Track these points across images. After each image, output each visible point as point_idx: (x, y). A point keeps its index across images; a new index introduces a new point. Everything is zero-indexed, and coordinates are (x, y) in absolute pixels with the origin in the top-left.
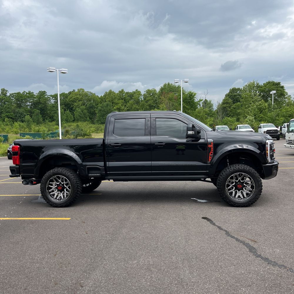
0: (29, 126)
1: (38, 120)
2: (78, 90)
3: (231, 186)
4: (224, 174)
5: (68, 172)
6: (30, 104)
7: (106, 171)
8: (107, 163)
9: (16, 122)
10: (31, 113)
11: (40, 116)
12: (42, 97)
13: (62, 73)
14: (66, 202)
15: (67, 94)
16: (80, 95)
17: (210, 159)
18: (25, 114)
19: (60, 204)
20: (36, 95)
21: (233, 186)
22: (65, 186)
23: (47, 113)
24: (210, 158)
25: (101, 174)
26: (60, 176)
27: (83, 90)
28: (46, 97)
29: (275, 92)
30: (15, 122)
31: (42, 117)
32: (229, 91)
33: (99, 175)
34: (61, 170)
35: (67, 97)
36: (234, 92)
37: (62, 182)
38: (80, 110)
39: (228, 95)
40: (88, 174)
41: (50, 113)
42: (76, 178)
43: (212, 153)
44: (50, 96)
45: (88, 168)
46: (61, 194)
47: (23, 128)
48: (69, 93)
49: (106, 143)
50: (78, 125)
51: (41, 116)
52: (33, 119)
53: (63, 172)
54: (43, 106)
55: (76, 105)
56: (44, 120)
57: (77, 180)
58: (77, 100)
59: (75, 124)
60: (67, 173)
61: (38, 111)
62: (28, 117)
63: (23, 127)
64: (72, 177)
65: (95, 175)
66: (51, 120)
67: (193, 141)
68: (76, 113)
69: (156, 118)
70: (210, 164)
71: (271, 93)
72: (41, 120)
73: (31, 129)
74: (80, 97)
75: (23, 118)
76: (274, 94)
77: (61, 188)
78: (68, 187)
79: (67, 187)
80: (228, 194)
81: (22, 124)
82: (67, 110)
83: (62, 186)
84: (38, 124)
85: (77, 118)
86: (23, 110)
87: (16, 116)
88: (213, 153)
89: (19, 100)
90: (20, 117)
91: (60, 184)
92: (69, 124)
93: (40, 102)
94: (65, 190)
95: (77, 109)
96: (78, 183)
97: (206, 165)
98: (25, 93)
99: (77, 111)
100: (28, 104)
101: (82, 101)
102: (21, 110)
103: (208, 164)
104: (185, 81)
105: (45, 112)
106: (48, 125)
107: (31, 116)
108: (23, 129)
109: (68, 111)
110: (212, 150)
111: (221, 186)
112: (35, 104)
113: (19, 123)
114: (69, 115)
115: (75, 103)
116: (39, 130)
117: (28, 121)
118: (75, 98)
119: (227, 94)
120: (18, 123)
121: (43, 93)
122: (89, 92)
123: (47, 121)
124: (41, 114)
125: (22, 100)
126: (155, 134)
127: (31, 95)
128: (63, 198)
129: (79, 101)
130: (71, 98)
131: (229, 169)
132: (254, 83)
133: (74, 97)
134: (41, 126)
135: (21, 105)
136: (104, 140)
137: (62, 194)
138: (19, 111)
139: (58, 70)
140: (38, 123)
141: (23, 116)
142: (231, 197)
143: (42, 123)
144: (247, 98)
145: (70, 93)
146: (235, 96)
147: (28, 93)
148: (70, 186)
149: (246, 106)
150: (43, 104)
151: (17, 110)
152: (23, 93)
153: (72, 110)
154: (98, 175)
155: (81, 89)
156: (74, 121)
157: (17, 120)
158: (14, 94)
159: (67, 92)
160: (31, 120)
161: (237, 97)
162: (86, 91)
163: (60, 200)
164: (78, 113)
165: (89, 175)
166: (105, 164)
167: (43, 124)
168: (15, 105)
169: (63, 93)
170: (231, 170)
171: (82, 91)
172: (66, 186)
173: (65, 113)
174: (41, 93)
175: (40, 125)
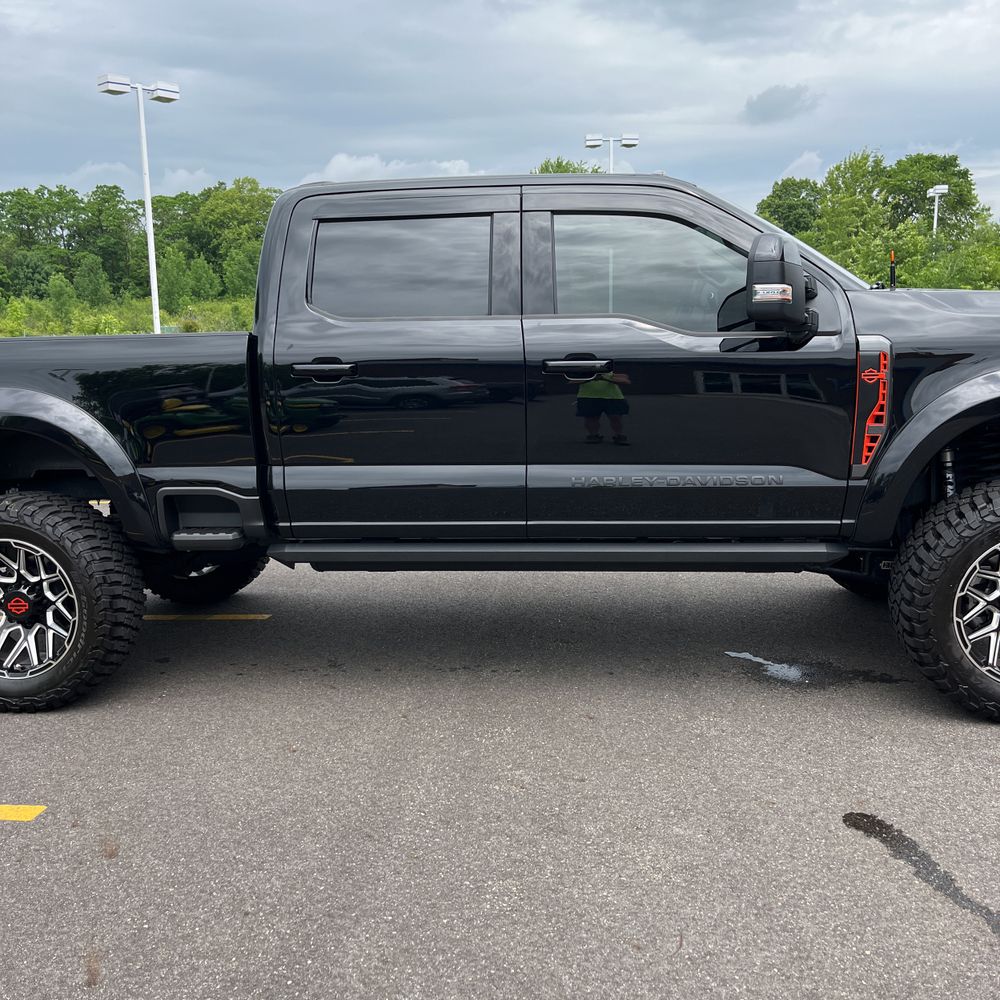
0: (61, 313)
1: (96, 291)
2: (237, 182)
3: (982, 604)
4: (949, 536)
5: (57, 519)
6: (66, 232)
7: (270, 516)
8: (277, 470)
9: (18, 296)
10: (69, 266)
11: (101, 278)
12: (109, 209)
13: (159, 99)
14: (51, 683)
15: (196, 198)
16: (243, 201)
17: (865, 453)
18: (47, 267)
19: (20, 695)
20: (86, 200)
21: (989, 607)
22: (49, 594)
23: (128, 267)
24: (867, 443)
25: (241, 531)
26: (12, 541)
27: (254, 182)
28: (123, 207)
29: (943, 189)
30: (12, 297)
31: (110, 280)
32: (770, 192)
33: (230, 536)
34: (14, 510)
35: (195, 208)
36: (787, 193)
37: (34, 575)
38: (241, 257)
39: (769, 206)
40: (171, 535)
41: (139, 265)
42: (105, 554)
43: (879, 419)
44: (135, 203)
45: (169, 499)
46: (26, 639)
47: (40, 320)
48: (202, 194)
49: (267, 360)
50: (236, 309)
51: (105, 276)
52: (77, 289)
53: (28, 520)
54: (112, 240)
55: (231, 236)
56: (116, 291)
57: (110, 565)
58: (234, 218)
59: (226, 306)
60: (49, 529)
61: (91, 259)
62: (57, 280)
63: (39, 316)
64: (80, 547)
65: (209, 536)
66: (141, 292)
67: (765, 346)
68: (229, 265)
69: (554, 212)
70: (865, 482)
71: (931, 193)
72: (106, 289)
73: (69, 322)
74: (244, 209)
75: (40, 282)
76: (942, 196)
77: (25, 607)
78: (63, 603)
79: (59, 605)
80: (967, 652)
81: (36, 303)
82: (196, 255)
83: (31, 597)
84: (93, 304)
85: (232, 282)
86: (41, 253)
87: (16, 276)
88: (885, 419)
89: (24, 219)
90: (30, 279)
91: (18, 584)
92: (208, 305)
93: (101, 227)
94: (49, 615)
95: (233, 252)
96: (118, 583)
97: (843, 483)
98: (46, 192)
99: (233, 260)
100: (59, 232)
101: (249, 222)
102: (33, 255)
103: (852, 483)
104: (624, 142)
105: (122, 264)
106: (130, 307)
107: (71, 278)
108: (41, 323)
109: (200, 261)
110: (881, 402)
111: (925, 607)
112: (83, 235)
113: (27, 300)
114: (206, 272)
115: (226, 231)
116: (97, 327)
117: (59, 295)
118: (224, 214)
119: (763, 201)
120: (23, 301)
121: (108, 195)
122: (275, 191)
123: (128, 294)
124: (105, 270)
125: (35, 218)
126: (551, 307)
127: (65, 200)
128: (36, 662)
129: (242, 222)
130: (213, 210)
131: (984, 513)
132: (866, 158)
133: (221, 210)
134: (104, 313)
135: (31, 236)
136: (253, 341)
137: (31, 638)
138: (26, 259)
139: (140, 87)
140: (96, 301)
141: (39, 277)
142: (984, 669)
143: (108, 303)
144: (840, 214)
145: (207, 194)
146: (791, 207)
147: (56, 194)
148: (74, 596)
149: (835, 243)
150: (113, 234)
151: (18, 254)
152: (37, 192)
153: (214, 255)
154: (222, 536)
155: (248, 181)
156: (222, 294)
157: (21, 290)
158: (7, 194)
159: (196, 191)
160: (70, 289)
161: (800, 211)
162: (263, 186)
163: (23, 670)
164: (237, 267)
165: (177, 537)
166: (263, 477)
167: (113, 307)
168: (11, 236)
169: (181, 195)
170: (990, 519)
171: (250, 187)
172: (55, 594)
173: (188, 265)
174: (103, 193)
175: (104, 308)
